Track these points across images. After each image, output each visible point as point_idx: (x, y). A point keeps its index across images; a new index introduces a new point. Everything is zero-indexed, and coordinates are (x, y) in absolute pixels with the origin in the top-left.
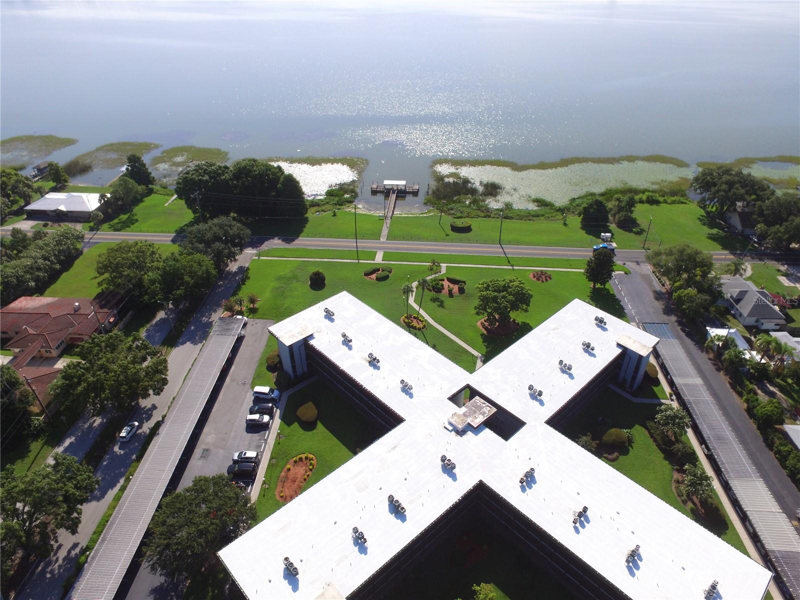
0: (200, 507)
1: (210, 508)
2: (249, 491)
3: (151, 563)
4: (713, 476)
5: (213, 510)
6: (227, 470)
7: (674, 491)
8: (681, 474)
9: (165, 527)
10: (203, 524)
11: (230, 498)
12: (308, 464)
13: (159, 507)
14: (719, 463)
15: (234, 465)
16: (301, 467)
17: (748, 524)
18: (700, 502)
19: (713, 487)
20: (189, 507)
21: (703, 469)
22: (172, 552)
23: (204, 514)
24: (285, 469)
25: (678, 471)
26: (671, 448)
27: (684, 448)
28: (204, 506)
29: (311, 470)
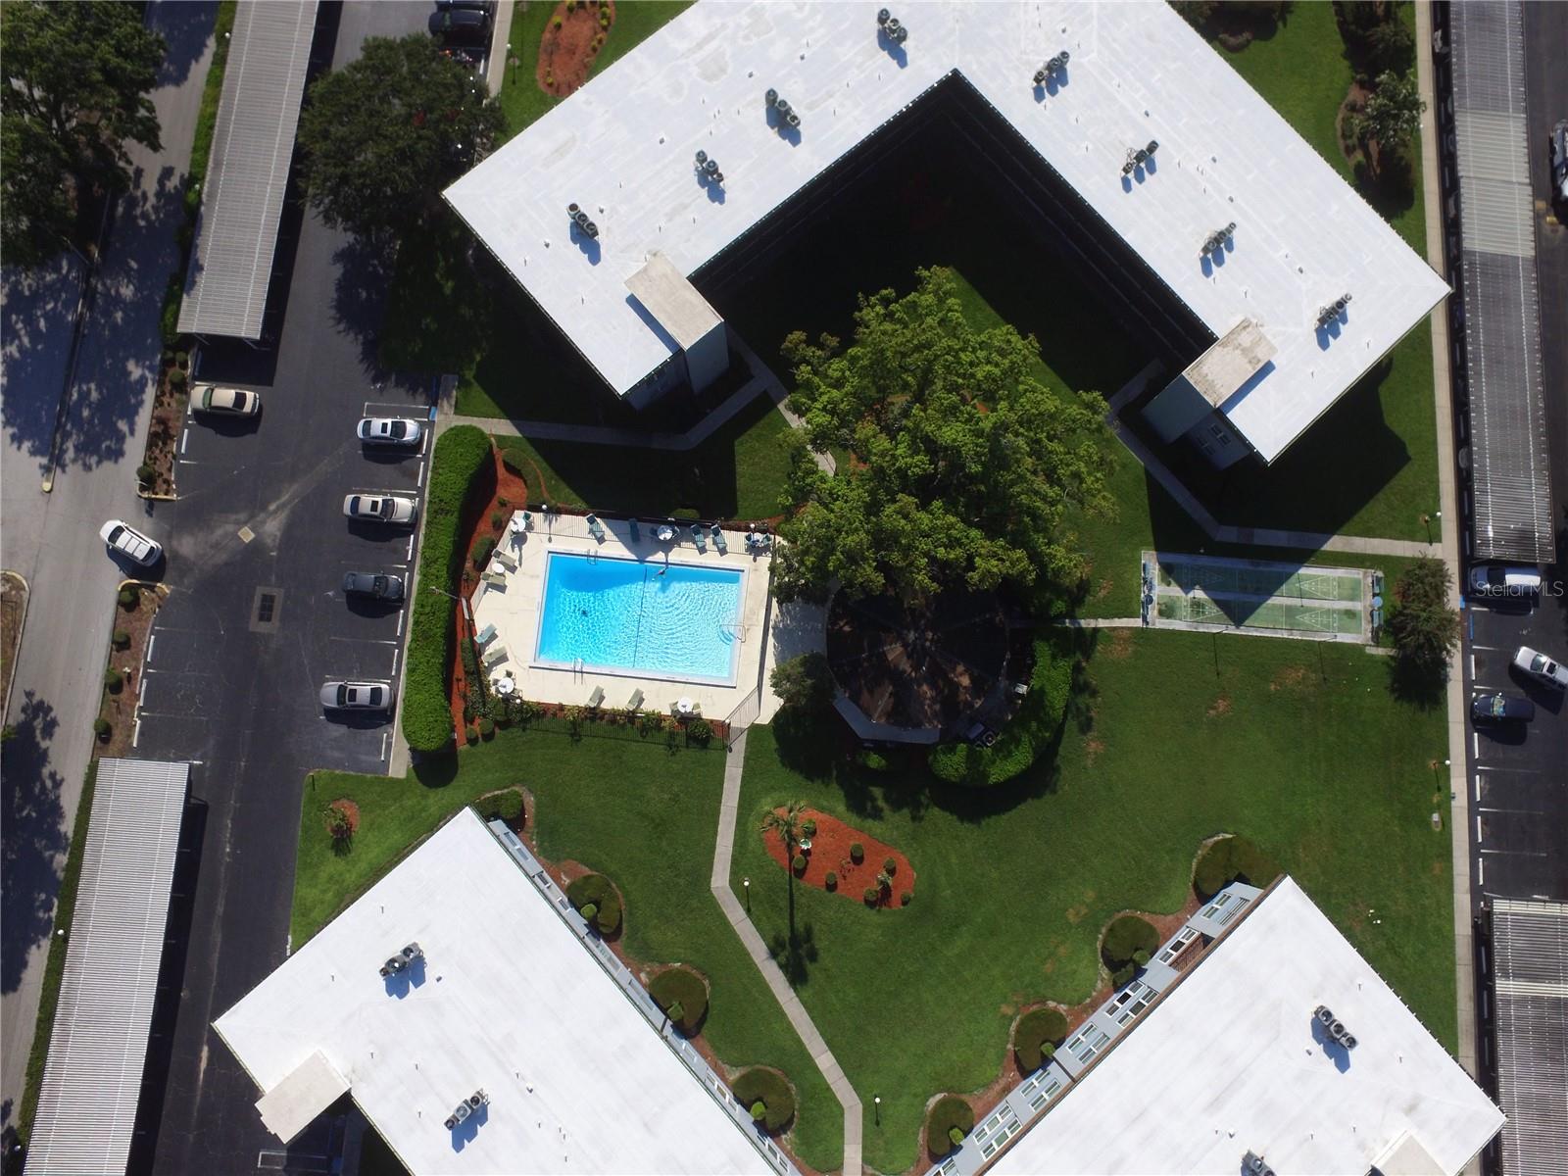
0: (389, 103)
1: (410, 106)
2: (481, 72)
3: (321, 208)
4: (1428, 102)
5: (417, 109)
6: (427, 24)
7: (1338, 124)
8: (1365, 92)
9: (329, 142)
10: (403, 138)
11: (447, 87)
12: (599, 16)
13: (307, 102)
14: (1455, 75)
15: (442, 13)
16: (585, 21)
17: (1451, 202)
18: (1380, 153)
19: (1419, 124)
20: (366, 103)
21: (1414, 86)
22: (355, 189)
23: (401, 120)
24: (551, 26)
25: (1362, 85)
26: (1368, 33)
27: (1396, 34)
28: (396, 101)
29: (605, 29)
